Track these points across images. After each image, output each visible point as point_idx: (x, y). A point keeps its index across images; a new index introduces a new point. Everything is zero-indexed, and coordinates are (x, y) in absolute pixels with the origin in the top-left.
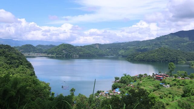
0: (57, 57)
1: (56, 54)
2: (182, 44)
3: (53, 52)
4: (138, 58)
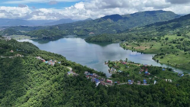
0: (38, 39)
1: (37, 37)
2: (109, 25)
3: (35, 36)
4: (92, 40)
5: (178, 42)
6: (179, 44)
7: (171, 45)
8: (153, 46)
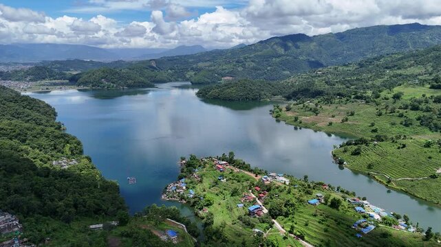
0: (93, 89)
5: (427, 108)
6: (428, 111)
7: (405, 114)
8: (352, 114)
